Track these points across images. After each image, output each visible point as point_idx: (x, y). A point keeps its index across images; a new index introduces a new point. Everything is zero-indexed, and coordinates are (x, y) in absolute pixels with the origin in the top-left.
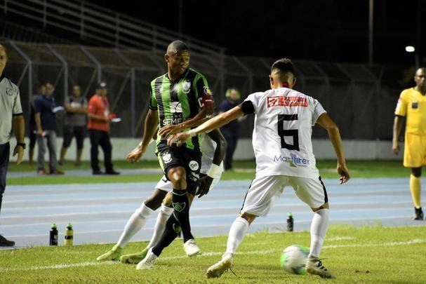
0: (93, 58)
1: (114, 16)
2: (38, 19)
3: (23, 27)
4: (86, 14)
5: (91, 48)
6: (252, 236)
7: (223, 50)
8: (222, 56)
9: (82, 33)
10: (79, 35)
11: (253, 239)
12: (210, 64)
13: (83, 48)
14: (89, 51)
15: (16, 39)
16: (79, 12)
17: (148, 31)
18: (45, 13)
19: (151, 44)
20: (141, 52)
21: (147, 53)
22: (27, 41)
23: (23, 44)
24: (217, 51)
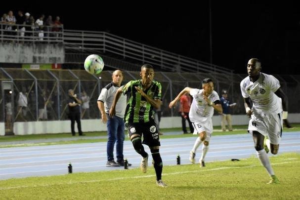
0: (167, 78)
1: (177, 57)
2: (140, 60)
3: (133, 64)
4: (164, 56)
5: (166, 73)
6: (246, 159)
7: (232, 71)
8: (232, 74)
9: (162, 66)
10: (160, 67)
11: (246, 161)
12: (226, 78)
13: (162, 73)
14: (165, 74)
15: (130, 70)
16: (160, 55)
17: (194, 63)
18: (143, 57)
19: (196, 70)
20: (191, 74)
21: (194, 74)
22: (135, 71)
23: (133, 72)
24: (230, 71)
